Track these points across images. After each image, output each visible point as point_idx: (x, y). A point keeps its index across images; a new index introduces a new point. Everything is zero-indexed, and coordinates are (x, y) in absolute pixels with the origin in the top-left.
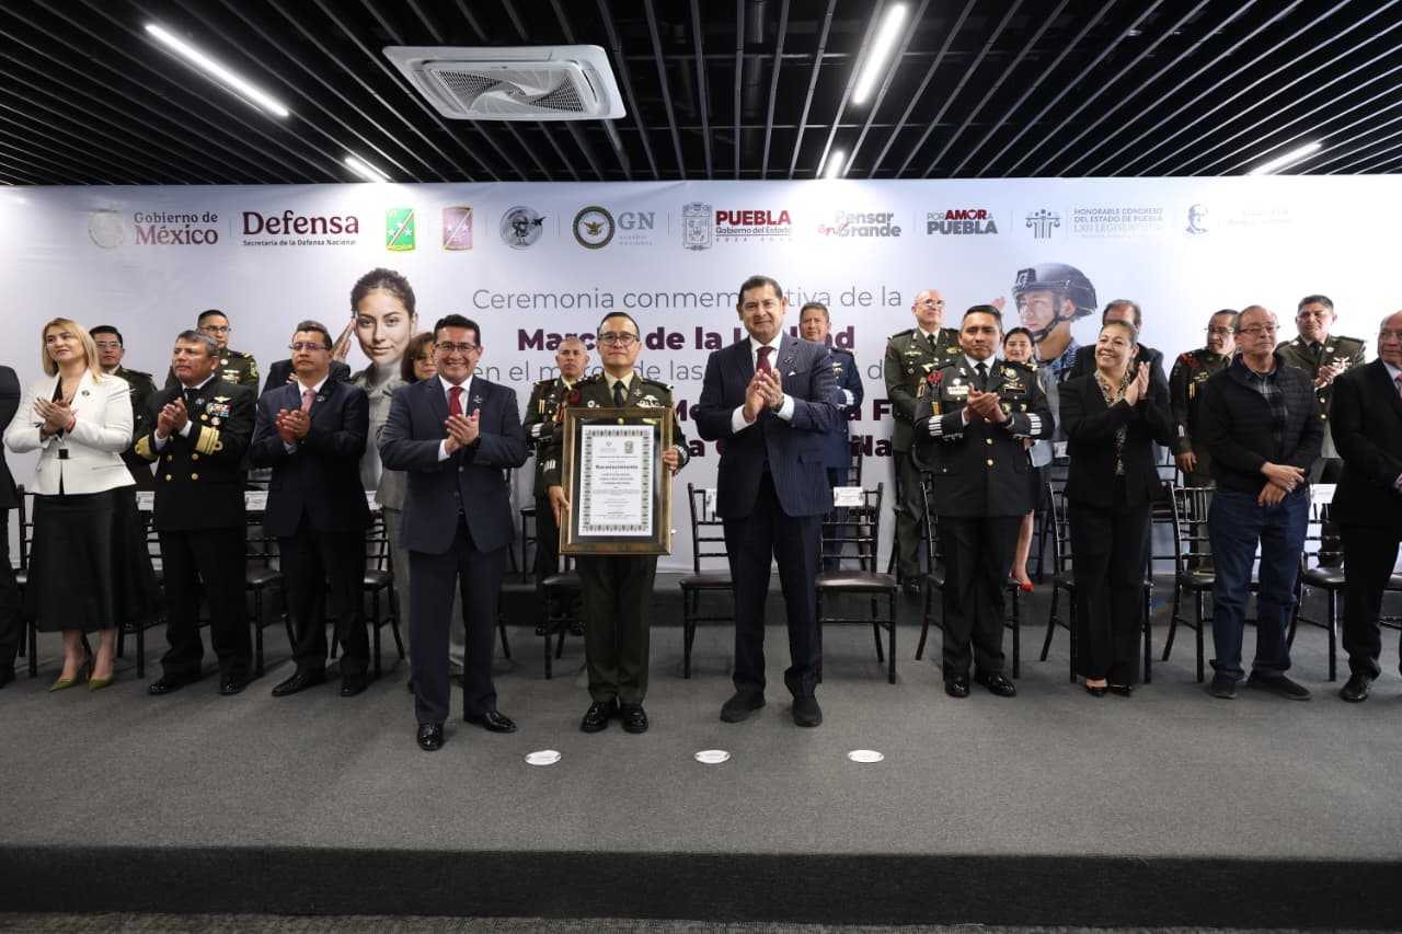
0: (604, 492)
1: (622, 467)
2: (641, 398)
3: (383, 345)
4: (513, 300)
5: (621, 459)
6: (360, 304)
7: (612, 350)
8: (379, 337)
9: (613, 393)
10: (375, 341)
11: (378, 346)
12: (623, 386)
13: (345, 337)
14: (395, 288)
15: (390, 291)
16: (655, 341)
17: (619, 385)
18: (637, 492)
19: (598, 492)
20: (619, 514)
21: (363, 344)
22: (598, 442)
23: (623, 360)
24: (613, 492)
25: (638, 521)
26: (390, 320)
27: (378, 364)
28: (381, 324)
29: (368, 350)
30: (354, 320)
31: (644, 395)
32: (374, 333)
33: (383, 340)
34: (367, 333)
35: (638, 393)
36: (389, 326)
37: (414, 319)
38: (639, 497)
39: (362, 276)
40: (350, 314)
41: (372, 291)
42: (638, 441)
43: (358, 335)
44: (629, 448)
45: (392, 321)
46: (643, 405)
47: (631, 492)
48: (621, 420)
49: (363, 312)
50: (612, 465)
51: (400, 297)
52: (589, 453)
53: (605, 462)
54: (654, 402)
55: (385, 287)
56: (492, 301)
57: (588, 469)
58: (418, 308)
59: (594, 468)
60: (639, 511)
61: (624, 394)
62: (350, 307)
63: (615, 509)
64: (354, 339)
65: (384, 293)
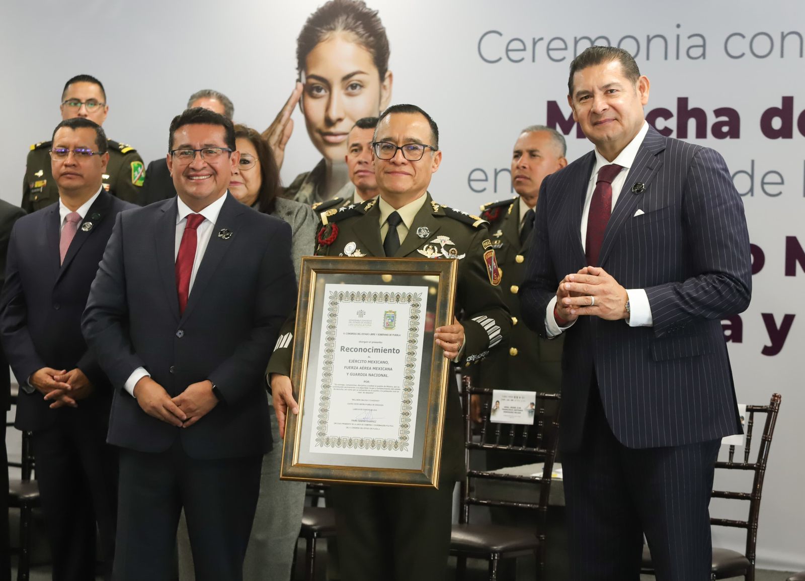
0: (350, 387)
1: (377, 350)
2: (427, 241)
3: (339, 128)
4: (541, 47)
5: (377, 338)
6: (310, 58)
7: (391, 168)
8: (334, 115)
9: (384, 232)
10: (329, 122)
11: (333, 130)
12: (400, 221)
13: (286, 114)
14: (361, 30)
15: (352, 35)
16: (777, 123)
17: (395, 220)
18: (397, 389)
19: (340, 387)
20: (367, 422)
21: (310, 125)
22: (347, 309)
23: (404, 183)
24: (363, 389)
25: (393, 434)
26: (351, 84)
27: (330, 160)
28: (338, 91)
29: (318, 136)
30: (300, 86)
31: (433, 236)
32: (328, 108)
33: (340, 120)
34: (317, 107)
35: (423, 232)
36: (350, 95)
37: (386, 82)
38: (399, 397)
39: (314, 10)
40: (295, 75)
41: (327, 35)
42: (403, 310)
43: (305, 111)
44: (390, 320)
45: (354, 87)
46: (429, 253)
47: (387, 389)
48: (388, 277)
49: (313, 72)
50: (363, 346)
51: (368, 45)
52: (332, 327)
53: (353, 342)
54: (447, 247)
55: (347, 28)
56: (507, 50)
57: (330, 351)
58: (393, 64)
59: (337, 349)
60: (396, 419)
61: (402, 234)
62: (295, 63)
63: (362, 415)
64: (298, 117)
65: (345, 39)
